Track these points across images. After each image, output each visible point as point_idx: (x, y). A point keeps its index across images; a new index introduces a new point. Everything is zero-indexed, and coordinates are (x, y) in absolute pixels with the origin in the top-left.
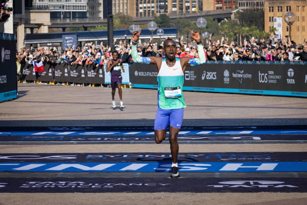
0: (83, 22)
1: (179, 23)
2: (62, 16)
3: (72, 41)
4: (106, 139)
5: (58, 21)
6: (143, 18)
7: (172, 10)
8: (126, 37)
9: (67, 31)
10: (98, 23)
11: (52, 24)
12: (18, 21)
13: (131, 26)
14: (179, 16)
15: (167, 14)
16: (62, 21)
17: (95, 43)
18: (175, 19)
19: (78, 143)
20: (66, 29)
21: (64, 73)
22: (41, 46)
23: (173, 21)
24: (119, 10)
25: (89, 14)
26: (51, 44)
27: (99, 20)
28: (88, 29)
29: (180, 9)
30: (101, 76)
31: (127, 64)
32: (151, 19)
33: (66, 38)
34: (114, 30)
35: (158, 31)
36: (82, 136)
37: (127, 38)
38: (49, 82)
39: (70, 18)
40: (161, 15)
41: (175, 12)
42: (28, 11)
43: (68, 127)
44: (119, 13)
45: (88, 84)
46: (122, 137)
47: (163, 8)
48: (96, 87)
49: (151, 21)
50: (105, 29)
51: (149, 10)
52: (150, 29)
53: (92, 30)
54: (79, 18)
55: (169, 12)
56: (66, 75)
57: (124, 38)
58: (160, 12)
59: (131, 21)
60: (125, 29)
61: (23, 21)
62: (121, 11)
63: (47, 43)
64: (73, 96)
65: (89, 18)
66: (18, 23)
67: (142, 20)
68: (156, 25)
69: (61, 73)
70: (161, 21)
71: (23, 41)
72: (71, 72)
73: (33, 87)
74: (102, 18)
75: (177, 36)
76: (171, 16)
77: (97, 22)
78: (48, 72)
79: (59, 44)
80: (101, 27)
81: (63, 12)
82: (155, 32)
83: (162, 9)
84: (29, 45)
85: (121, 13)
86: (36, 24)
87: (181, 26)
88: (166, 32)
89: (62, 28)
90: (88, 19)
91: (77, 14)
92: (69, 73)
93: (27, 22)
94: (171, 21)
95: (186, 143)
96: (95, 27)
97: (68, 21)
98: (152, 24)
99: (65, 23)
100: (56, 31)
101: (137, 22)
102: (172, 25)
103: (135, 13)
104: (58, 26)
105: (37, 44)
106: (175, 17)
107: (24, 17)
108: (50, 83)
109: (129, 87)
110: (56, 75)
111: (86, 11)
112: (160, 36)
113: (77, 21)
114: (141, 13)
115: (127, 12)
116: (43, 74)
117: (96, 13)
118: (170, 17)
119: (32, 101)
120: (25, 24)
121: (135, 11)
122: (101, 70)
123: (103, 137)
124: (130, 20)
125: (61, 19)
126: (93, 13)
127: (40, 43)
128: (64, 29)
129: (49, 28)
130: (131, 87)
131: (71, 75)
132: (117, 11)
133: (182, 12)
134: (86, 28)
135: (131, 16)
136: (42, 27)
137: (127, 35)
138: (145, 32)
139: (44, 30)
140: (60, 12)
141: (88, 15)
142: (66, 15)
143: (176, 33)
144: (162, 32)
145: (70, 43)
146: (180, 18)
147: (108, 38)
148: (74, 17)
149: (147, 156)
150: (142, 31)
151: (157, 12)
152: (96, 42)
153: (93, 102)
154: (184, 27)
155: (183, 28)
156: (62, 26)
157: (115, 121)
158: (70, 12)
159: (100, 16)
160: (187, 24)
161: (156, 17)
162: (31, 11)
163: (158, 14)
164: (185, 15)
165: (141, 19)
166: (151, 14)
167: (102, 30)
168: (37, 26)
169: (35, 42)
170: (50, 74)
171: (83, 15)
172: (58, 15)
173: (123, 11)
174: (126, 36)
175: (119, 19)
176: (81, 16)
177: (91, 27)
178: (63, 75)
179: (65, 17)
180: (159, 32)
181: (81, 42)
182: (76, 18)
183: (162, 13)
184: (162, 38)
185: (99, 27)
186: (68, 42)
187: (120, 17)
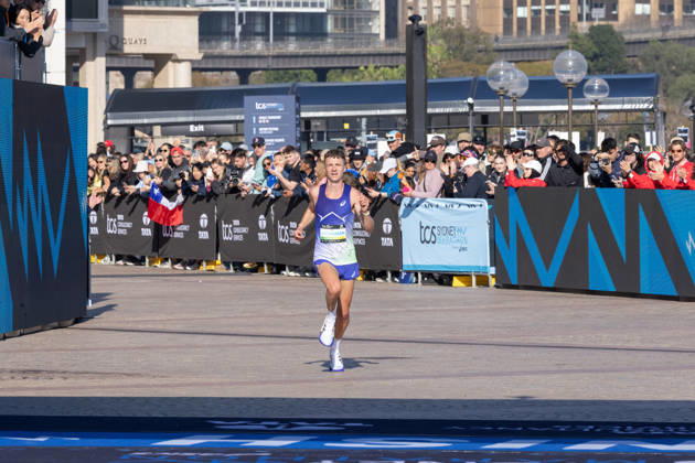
0: (313, 51)
1: (657, 58)
2: (238, 29)
3: (279, 117)
5: (225, 47)
6: (529, 39)
7: (634, 9)
8: (471, 106)
9: (255, 81)
10: (369, 55)
11: (205, 57)
12: (82, 45)
13: (493, 67)
14: (659, 35)
15: (616, 25)
16: (237, 44)
17: (359, 125)
18: (646, 42)
20: (253, 77)
21: (255, 229)
22: (165, 134)
23: (640, 51)
24: (443, 7)
25: (336, 20)
26: (200, 128)
27: (369, 43)
28: (331, 74)
29: (662, 8)
30: (387, 242)
31: (484, 202)
32: (560, 42)
33: (258, 106)
34: (429, 81)
35: (587, 84)
36: (334, 454)
37: (476, 109)
38: (200, 264)
39: (265, 35)
40: (592, 28)
41: (646, 18)
42: (118, 7)
43: (282, 421)
44: (444, 21)
46: (479, 456)
47: (601, 6)
48: (368, 284)
49: (562, 48)
50: (397, 75)
51: (552, 12)
52: (564, 78)
53: (346, 80)
54: (300, 35)
55: (622, 18)
56: (263, 237)
57: (466, 109)
58: (589, 18)
59: (486, 51)
60: (469, 78)
61: (102, 46)
62: (451, 13)
63: (188, 124)
64: (289, 313)
65: (335, 36)
66: (83, 50)
67: (528, 44)
68: (585, 62)
69: (245, 230)
70: (596, 50)
71: (101, 117)
72: (281, 227)
73: (143, 280)
74: (382, 37)
75: (655, 102)
76: (632, 32)
77: (364, 50)
78: (196, 228)
79: (231, 126)
80: (376, 67)
81: (241, 14)
82: (579, 90)
83: (596, 6)
84: (126, 129)
85: (449, 21)
86: (147, 56)
87: (665, 68)
88: (618, 88)
89: (239, 71)
90: (329, 40)
91: (292, 21)
92: (272, 230)
93: (114, 49)
94: (630, 50)
96: (357, 68)
97: (259, 46)
98: (571, 58)
99: (246, 52)
100: (217, 83)
102: (635, 66)
103: (501, 22)
104: (224, 66)
105: (151, 125)
106: (643, 37)
107: (106, 30)
108: (204, 267)
109: (487, 285)
110: (225, 238)
111: (323, 10)
112: (596, 103)
113: (292, 46)
114: (522, 21)
115: (471, 18)
116: (177, 235)
117: (359, 20)
118: (627, 37)
119: (141, 327)
120: (107, 55)
121: (501, 15)
122: (387, 220)
124: (481, 46)
125: (234, 40)
126: (351, 20)
127: (163, 125)
128: (244, 74)
129: (194, 70)
130: (493, 282)
131: (281, 239)
132: (436, 12)
133: (672, 18)
134: (322, 74)
135: (485, 29)
136: (170, 64)
137: (474, 98)
138: (543, 88)
139: (177, 77)
140: (232, 14)
141: (330, 27)
142: (254, 25)
143: (654, 93)
144: (602, 90)
145: (272, 123)
146: (663, 41)
147: (409, 107)
148: (281, 35)
150: (533, 84)
151: (580, 18)
152: (364, 121)
154: (677, 75)
155: (671, 77)
156: (238, 66)
157: (448, 404)
158: (267, 14)
159: (375, 30)
160: (685, 60)
161: (575, 37)
162: (126, 8)
163: (584, 26)
164: (680, 28)
165: (521, 44)
166: (558, 26)
167: (381, 81)
168: (151, 64)
169: (146, 121)
170: (204, 235)
171: (312, 26)
172: (225, 26)
173: (458, 13)
174: (470, 100)
175: (440, 41)
176: (307, 30)
177: (343, 69)
178: (251, 236)
179: (248, 34)
180: (591, 90)
181: (308, 121)
182: (289, 34)
183: (596, 23)
184: (601, 111)
185: (371, 69)
186: (263, 119)
187: (446, 36)
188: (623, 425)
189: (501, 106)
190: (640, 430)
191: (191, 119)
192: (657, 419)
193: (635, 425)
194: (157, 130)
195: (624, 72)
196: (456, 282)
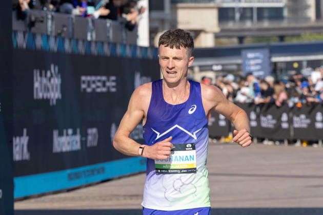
0: (277, 26)
2: (238, 16)
3: (260, 61)
5: (230, 25)
9: (247, 42)
10: (306, 28)
11: (222, 31)
16: (237, 23)
17: (302, 65)
22: (201, 71)
25: (289, 10)
26: (220, 68)
28: (286, 39)
33: (249, 55)
39: (251, 18)
45: (295, 141)
48: (310, 148)
53: (295, 41)
54: (270, 18)
63: (212, 66)
65: (288, 19)
66: (157, 28)
72: (262, 119)
74: (313, 19)
78: (218, 119)
79: (235, 66)
80: (311, 35)
81: (239, 8)
89: (238, 37)
90: (285, 21)
91: (266, 11)
92: (258, 120)
96: (300, 35)
97: (248, 24)
104: (230, 35)
105: (193, 67)
108: (223, 140)
113: (266, 24)
116: (210, 124)
117: (301, 10)
125: (235, 22)
126: (296, 10)
127: (200, 66)
128: (241, 39)
129: (216, 37)
131: (263, 125)
134: (282, 38)
136: (203, 34)
139: (206, 41)
141: (286, 13)
142: (246, 13)
145: (257, 64)
148: (260, 17)
152: (305, 63)
159: (309, 15)
162: (180, 5)
168: (193, 34)
171: (276, 14)
172: (231, 14)
176: (274, 15)
177: (293, 35)
179: (243, 18)
181: (275, 64)
182: (264, 18)
185: (308, 35)
186: (252, 62)
191: (213, 63)
194: (196, 69)
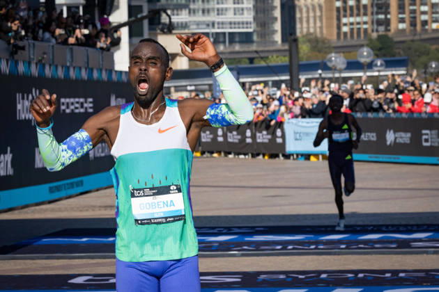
0: (247, 50)
1: (410, 49)
4: (290, 247)
6: (349, 42)
7: (398, 26)
8: (320, 74)
10: (273, 51)
13: (330, 56)
14: (410, 38)
15: (390, 34)
17: (268, 85)
18: (404, 42)
19: (243, 255)
21: (216, 136)
22: (177, 91)
23: (401, 46)
24: (308, 28)
25: (258, 35)
26: (193, 88)
27: (273, 45)
28: (256, 61)
29: (411, 25)
30: (279, 140)
32: (362, 43)
34: (301, 63)
35: (375, 63)
36: (249, 243)
37: (324, 75)
39: (224, 42)
40: (379, 36)
41: (403, 30)
42: (154, 32)
43: (225, 228)
44: (309, 34)
45: (258, 155)
46: (317, 243)
47: (383, 25)
48: (270, 160)
49: (362, 46)
50: (284, 60)
51: (359, 29)
52: (362, 60)
53: (263, 64)
54: (241, 42)
55: (392, 31)
57: (318, 76)
58: (377, 31)
59: (328, 47)
60: (319, 61)
62: (312, 30)
63: (186, 86)
65: (258, 42)
67: (348, 44)
68: (372, 52)
70: (380, 46)
72: (229, 134)
74: (280, 42)
75: (407, 71)
77: (271, 49)
79: (207, 87)
80: (277, 57)
81: (213, 33)
82: (370, 66)
85: (311, 34)
87: (413, 53)
88: (389, 64)
90: (255, 44)
91: (237, 36)
92: (225, 136)
94: (397, 46)
95: (427, 253)
96: (267, 57)
97: (221, 48)
98: (365, 51)
101: (338, 49)
102: (399, 53)
103: (335, 34)
105: (170, 87)
106: (403, 39)
110: (203, 140)
111: (251, 30)
112: (379, 71)
113: (237, 48)
114: (345, 34)
115: (321, 32)
117: (268, 35)
118: (395, 39)
121: (335, 30)
122: (279, 130)
123: (285, 244)
124: (327, 45)
126: (265, 35)
127: (175, 87)
131: (229, 140)
132: (305, 30)
133: (415, 30)
134: (251, 60)
135: (328, 37)
136: (178, 59)
137: (322, 70)
138: (353, 65)
139: (182, 64)
140: (209, 33)
141: (255, 38)
142: (219, 38)
143: (406, 66)
144: (381, 65)
146: (413, 41)
147: (291, 76)
148: (232, 42)
149: (361, 275)
150: (348, 63)
151: (373, 31)
152: (270, 83)
153: (267, 185)
154: (419, 56)
155: (417, 58)
157: (305, 217)
158: (224, 34)
159: (277, 39)
160: (424, 50)
161: (371, 40)
162: (159, 32)
163: (375, 35)
164: (420, 34)
165: (345, 44)
166: (362, 35)
167: (280, 63)
171: (247, 38)
173: (315, 30)
174: (320, 71)
175: (308, 44)
176: (244, 39)
177: (261, 58)
178: (215, 139)
179: (216, 42)
180: (376, 65)
181: (243, 84)
182: (235, 42)
183: (381, 33)
184: (381, 76)
185: (275, 57)
187: (309, 41)
188: (387, 226)
189: (334, 73)
190: (395, 229)
191: (188, 83)
192: (404, 223)
193: (393, 226)
195: (394, 56)
196: (312, 158)
